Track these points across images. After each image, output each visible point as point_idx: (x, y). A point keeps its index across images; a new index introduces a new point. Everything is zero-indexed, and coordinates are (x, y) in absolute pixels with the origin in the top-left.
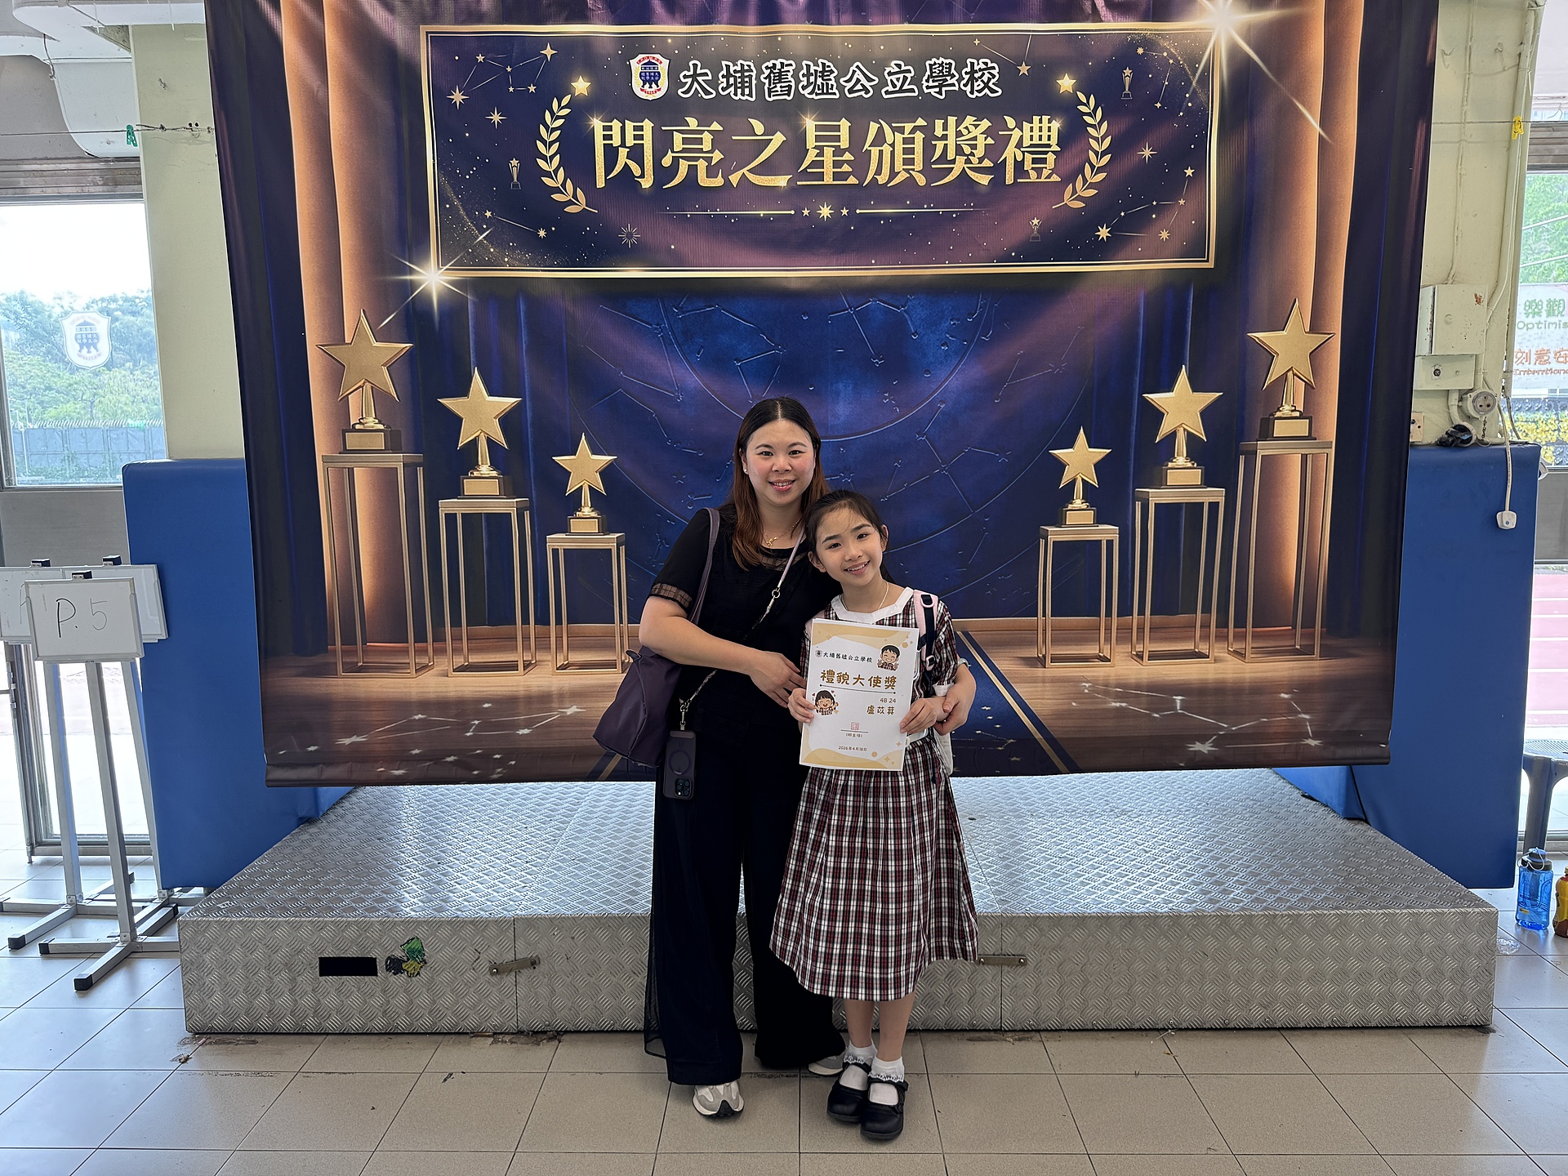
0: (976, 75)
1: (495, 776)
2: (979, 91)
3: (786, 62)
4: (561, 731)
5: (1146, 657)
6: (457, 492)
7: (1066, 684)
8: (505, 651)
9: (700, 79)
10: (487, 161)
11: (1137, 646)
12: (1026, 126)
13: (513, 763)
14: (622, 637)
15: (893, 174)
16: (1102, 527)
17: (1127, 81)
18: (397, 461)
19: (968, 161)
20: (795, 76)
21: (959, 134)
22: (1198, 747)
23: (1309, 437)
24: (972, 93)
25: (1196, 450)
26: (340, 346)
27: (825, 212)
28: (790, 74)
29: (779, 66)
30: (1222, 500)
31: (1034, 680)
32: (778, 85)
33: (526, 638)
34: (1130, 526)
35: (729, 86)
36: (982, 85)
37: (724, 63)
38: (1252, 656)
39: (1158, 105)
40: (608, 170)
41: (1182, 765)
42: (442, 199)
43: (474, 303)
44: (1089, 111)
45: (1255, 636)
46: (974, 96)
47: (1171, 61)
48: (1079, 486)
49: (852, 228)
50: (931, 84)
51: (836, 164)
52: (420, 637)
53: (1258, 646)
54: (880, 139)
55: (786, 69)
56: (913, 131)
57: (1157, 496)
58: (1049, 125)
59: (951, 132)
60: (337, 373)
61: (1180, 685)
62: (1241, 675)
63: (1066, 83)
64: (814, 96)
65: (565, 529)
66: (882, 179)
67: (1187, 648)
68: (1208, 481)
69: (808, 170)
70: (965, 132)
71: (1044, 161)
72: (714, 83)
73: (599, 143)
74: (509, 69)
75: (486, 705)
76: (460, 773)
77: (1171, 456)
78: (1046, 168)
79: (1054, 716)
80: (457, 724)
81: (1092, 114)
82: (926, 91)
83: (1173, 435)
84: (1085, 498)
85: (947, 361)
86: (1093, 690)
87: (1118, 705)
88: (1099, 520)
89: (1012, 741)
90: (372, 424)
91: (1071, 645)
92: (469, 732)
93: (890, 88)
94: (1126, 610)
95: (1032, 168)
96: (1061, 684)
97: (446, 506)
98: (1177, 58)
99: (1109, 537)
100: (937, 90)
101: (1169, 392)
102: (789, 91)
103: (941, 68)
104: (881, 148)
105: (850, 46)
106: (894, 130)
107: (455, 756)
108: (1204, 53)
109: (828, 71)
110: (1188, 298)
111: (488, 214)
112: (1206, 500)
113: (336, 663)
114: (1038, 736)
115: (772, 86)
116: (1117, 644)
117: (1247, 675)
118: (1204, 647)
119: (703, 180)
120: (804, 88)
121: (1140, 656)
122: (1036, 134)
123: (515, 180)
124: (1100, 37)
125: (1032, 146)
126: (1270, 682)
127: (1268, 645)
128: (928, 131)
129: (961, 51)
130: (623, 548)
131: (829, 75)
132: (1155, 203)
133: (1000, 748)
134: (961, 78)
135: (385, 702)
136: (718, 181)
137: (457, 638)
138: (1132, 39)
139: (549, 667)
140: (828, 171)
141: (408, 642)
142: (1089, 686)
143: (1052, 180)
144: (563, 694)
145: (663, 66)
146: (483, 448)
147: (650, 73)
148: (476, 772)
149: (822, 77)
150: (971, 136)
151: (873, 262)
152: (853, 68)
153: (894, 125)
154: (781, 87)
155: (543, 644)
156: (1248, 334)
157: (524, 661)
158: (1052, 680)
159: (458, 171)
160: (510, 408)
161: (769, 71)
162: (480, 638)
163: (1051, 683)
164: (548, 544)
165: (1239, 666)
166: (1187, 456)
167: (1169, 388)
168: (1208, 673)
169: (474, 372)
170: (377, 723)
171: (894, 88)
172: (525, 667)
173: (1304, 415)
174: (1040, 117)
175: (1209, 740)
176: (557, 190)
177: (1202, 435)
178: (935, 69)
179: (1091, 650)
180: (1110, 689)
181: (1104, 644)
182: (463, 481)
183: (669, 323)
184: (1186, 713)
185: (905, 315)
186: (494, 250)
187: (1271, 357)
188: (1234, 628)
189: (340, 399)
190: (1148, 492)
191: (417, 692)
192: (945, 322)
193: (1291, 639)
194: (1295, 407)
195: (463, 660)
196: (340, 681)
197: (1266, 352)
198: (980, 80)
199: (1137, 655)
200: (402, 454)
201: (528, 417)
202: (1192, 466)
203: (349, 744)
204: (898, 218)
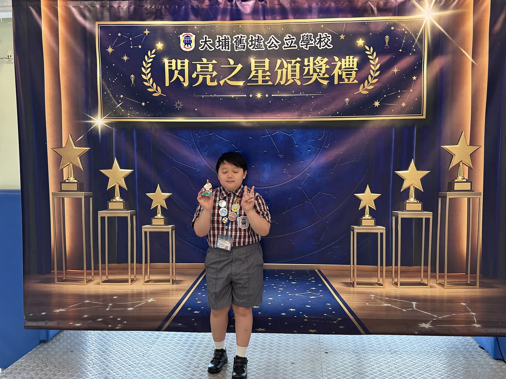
0: (322, 40)
1: (118, 328)
2: (323, 46)
4: (146, 309)
5: (399, 284)
6: (106, 207)
7: (364, 295)
8: (124, 274)
9: (208, 43)
10: (122, 75)
11: (395, 279)
12: (343, 60)
13: (125, 322)
14: (172, 269)
15: (287, 80)
16: (378, 227)
17: (387, 41)
18: (82, 195)
19: (318, 75)
20: (247, 41)
21: (314, 64)
22: (423, 325)
23: (471, 190)
24: (320, 47)
25: (419, 196)
26: (60, 149)
27: (259, 95)
28: (244, 41)
30: (431, 217)
31: (349, 293)
33: (132, 269)
34: (390, 226)
35: (219, 45)
36: (324, 44)
37: (218, 36)
38: (447, 286)
39: (401, 50)
40: (170, 79)
41: (416, 333)
42: (103, 90)
43: (115, 132)
44: (370, 54)
45: (448, 277)
46: (321, 48)
47: (406, 32)
48: (367, 209)
49: (270, 102)
50: (303, 44)
51: (263, 77)
52: (89, 268)
53: (450, 281)
54: (281, 66)
56: (295, 63)
57: (402, 215)
58: (353, 60)
59: (311, 63)
60: (59, 159)
61: (415, 297)
62: (442, 294)
63: (360, 42)
64: (254, 49)
65: (150, 223)
66: (282, 83)
67: (418, 281)
68: (424, 208)
69: (252, 79)
70: (317, 63)
71: (351, 74)
72: (214, 44)
73: (167, 68)
74: (131, 39)
75: (115, 297)
76: (104, 326)
77: (408, 198)
78: (352, 77)
79: (358, 309)
80: (103, 305)
81: (372, 55)
82: (301, 47)
83: (408, 189)
84: (370, 214)
85: (311, 155)
86: (376, 298)
87: (387, 305)
88: (377, 224)
89: (340, 319)
90: (72, 180)
91: (365, 278)
92: (107, 308)
93: (286, 46)
94: (389, 263)
95: (346, 78)
96: (361, 295)
97: (102, 213)
98: (409, 31)
99: (382, 231)
100: (305, 46)
101: (406, 170)
102: (244, 47)
103: (307, 37)
104: (282, 70)
105: (269, 29)
106: (287, 62)
107: (101, 318)
108: (420, 29)
109: (260, 39)
110: (414, 131)
111: (122, 96)
112: (424, 217)
113: (54, 278)
114: (352, 317)
115: (237, 45)
116: (385, 278)
117: (445, 294)
118: (425, 281)
119: (209, 83)
120: (250, 46)
121: (396, 284)
122: (347, 63)
123: (133, 83)
124: (376, 23)
125: (345, 68)
126: (456, 298)
127: (454, 281)
128: (302, 63)
129: (315, 30)
130: (174, 231)
131: (260, 41)
132: (399, 91)
133: (335, 322)
134: (315, 41)
135: (73, 295)
136: (215, 84)
137: (104, 268)
138: (389, 24)
139: (142, 282)
140: (260, 79)
141: (84, 270)
142: (374, 296)
143: (354, 82)
144: (147, 293)
145: (193, 38)
146: (117, 190)
147: (187, 40)
148: (110, 326)
149: (258, 41)
150: (319, 65)
151: (279, 115)
152: (271, 37)
153: (287, 60)
154: (241, 46)
155: (139, 272)
156: (441, 146)
157: (131, 279)
158: (357, 293)
159: (110, 79)
160: (129, 174)
161: (236, 39)
162: (113, 269)
163: (357, 294)
164: (143, 229)
165: (442, 290)
166: (415, 198)
167: (406, 169)
168: (427, 293)
169: (115, 159)
170: (70, 303)
171: (287, 45)
172: (132, 281)
173: (468, 181)
174: (349, 57)
175: (428, 322)
176: (149, 87)
177: (421, 189)
178: (305, 37)
179: (374, 280)
180: (383, 298)
181: (380, 278)
182: (108, 203)
183: (195, 140)
184: (418, 310)
185: (292, 137)
186: (124, 110)
187: (452, 156)
188: (439, 273)
189: (60, 170)
190: (398, 213)
191: (87, 291)
192: (309, 140)
193: (466, 279)
194: (464, 177)
195: (106, 278)
196: (56, 285)
197: (450, 154)
198: (323, 42)
199: (395, 283)
200: (84, 192)
201: (136, 177)
202: (417, 202)
203: (59, 312)
204: (289, 98)
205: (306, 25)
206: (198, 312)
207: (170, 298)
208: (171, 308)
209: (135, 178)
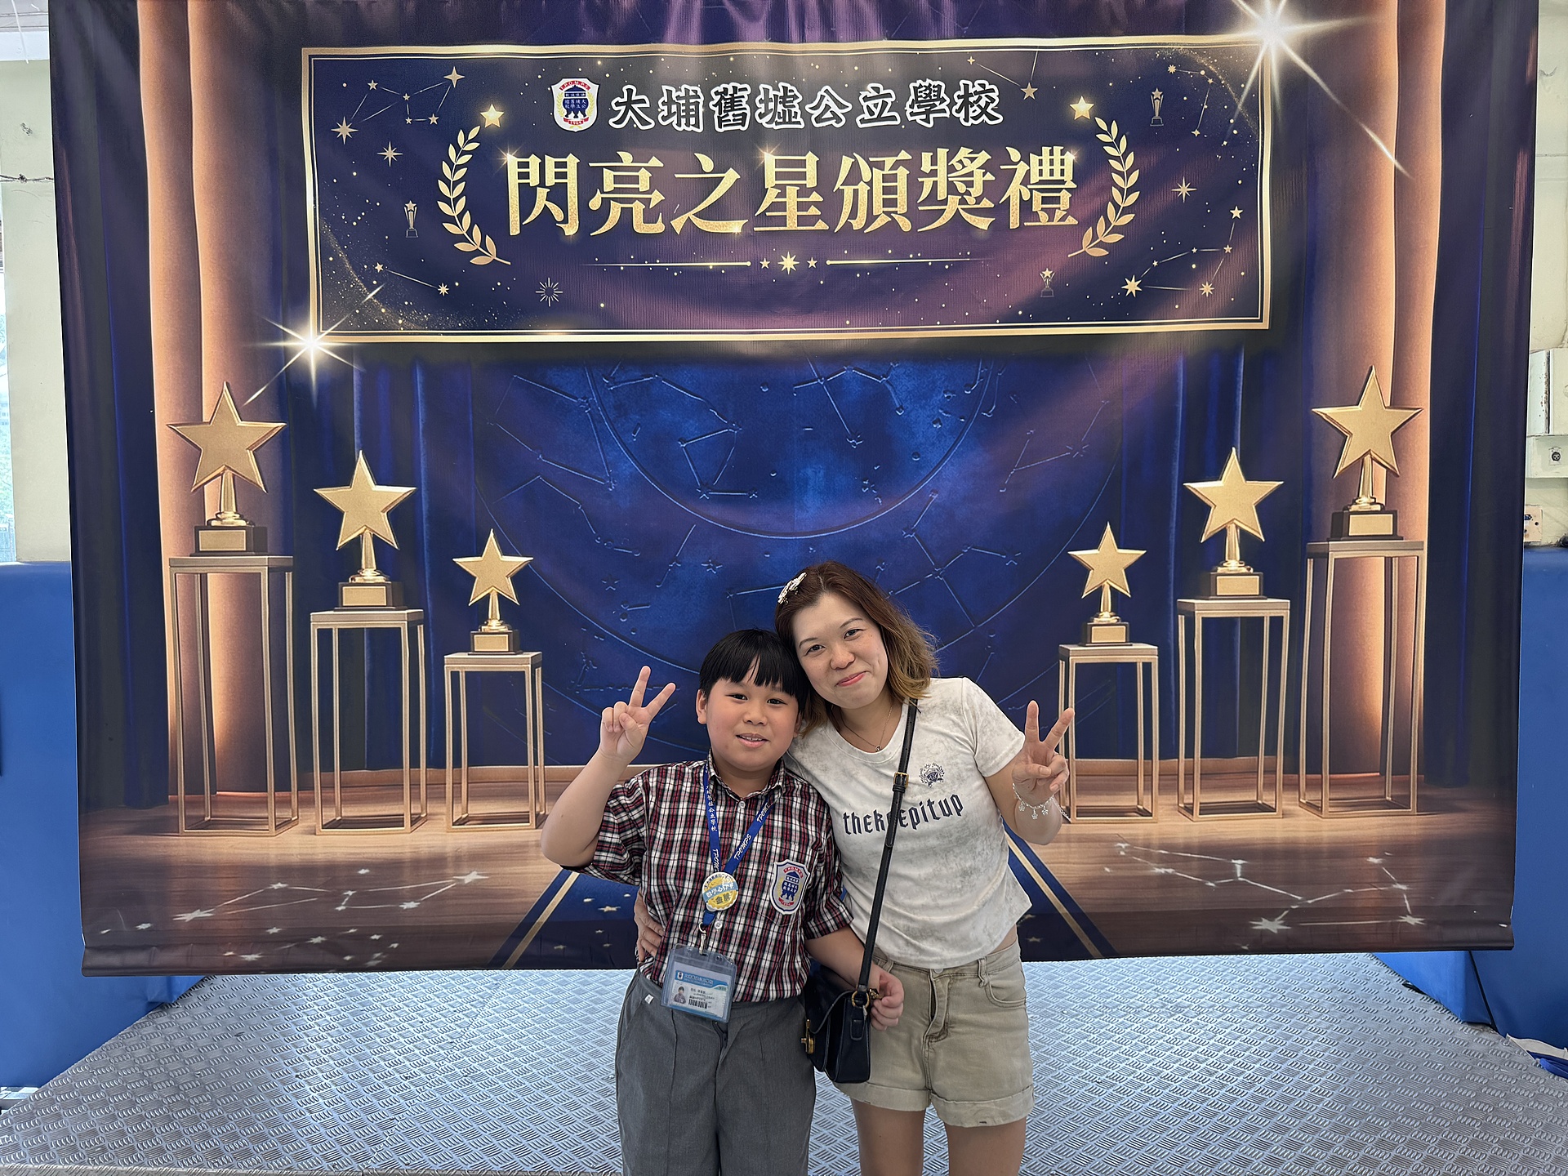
0: (971, 99)
1: (373, 963)
2: (976, 118)
3: (739, 86)
4: (456, 904)
5: (1196, 810)
6: (333, 602)
7: (1097, 844)
8: (390, 801)
9: (635, 106)
10: (378, 204)
11: (1186, 797)
12: (1034, 158)
13: (395, 945)
14: (536, 782)
15: (871, 218)
16: (1136, 646)
17: (1157, 105)
18: (260, 565)
19: (963, 202)
20: (751, 102)
21: (951, 169)
22: (1265, 925)
23: (1394, 536)
24: (966, 120)
25: (1252, 552)
26: (197, 426)
27: (789, 263)
28: (744, 100)
29: (731, 91)
30: (1286, 615)
32: (731, 114)
33: (415, 784)
34: (1172, 645)
35: (670, 114)
36: (979, 111)
37: (664, 88)
38: (1330, 810)
39: (1196, 133)
40: (524, 215)
41: (1245, 948)
42: (324, 250)
43: (361, 374)
44: (1111, 141)
45: (1334, 785)
46: (969, 124)
47: (1210, 81)
48: (1107, 596)
49: (822, 282)
50: (916, 110)
51: (801, 206)
52: (283, 784)
53: (1338, 797)
54: (854, 177)
55: (739, 94)
56: (895, 166)
57: (1204, 609)
58: (1063, 157)
59: (942, 167)
60: (191, 456)
61: (1240, 845)
62: (1318, 834)
63: (1082, 108)
64: (773, 126)
65: (467, 647)
66: (857, 224)
67: (1248, 799)
68: (1268, 590)
69: (768, 214)
70: (958, 166)
72: (653, 112)
73: (513, 182)
74: (406, 97)
75: (363, 872)
76: (330, 958)
77: (1221, 559)
78: (1059, 209)
79: (1082, 886)
80: (327, 895)
81: (1115, 144)
82: (910, 118)
83: (1222, 534)
84: (1115, 610)
85: (940, 441)
86: (1132, 852)
87: (1163, 871)
88: (1133, 637)
90: (231, 520)
91: (1101, 795)
92: (340, 905)
93: (867, 116)
94: (1169, 751)
95: (1042, 209)
96: (1090, 844)
97: (321, 620)
98: (1218, 78)
99: (1147, 659)
100: (924, 117)
101: (1216, 480)
102: (744, 119)
103: (928, 92)
104: (856, 187)
106: (872, 165)
107: (322, 936)
108: (1250, 71)
109: (790, 97)
110: (1237, 366)
111: (379, 267)
112: (1267, 614)
113: (177, 817)
114: (1062, 910)
115: (723, 114)
116: (1159, 794)
117: (1325, 834)
118: (1269, 798)
119: (640, 226)
120: (761, 116)
121: (1189, 809)
122: (1046, 168)
123: (412, 227)
124: (1123, 54)
125: (1041, 182)
126: (1354, 843)
127: (1350, 796)
128: (914, 167)
129: (951, 72)
130: (539, 671)
134: (952, 103)
135: (237, 866)
136: (658, 227)
137: (327, 786)
138: (1161, 56)
139: (444, 822)
140: (792, 215)
141: (267, 791)
142: (1126, 847)
143: (1066, 222)
144: (460, 856)
145: (592, 92)
146: (368, 549)
147: (575, 99)
148: (348, 958)
149: (784, 103)
150: (965, 171)
151: (848, 322)
152: (822, 92)
153: (871, 159)
154: (734, 115)
155: (436, 792)
156: (1313, 410)
157: (411, 815)
158: (1079, 839)
159: (343, 217)
160: (401, 499)
161: (719, 96)
162: (356, 785)
163: (1078, 842)
164: (446, 666)
165: (1315, 822)
166: (1240, 560)
167: (1216, 475)
168: (1275, 831)
169: (358, 457)
170: (226, 893)
171: (871, 115)
172: (413, 822)
173: (1386, 509)
174: (1050, 148)
175: (1278, 916)
176: (462, 238)
177: (1259, 533)
178: (921, 92)
179: (1127, 801)
180: (1152, 850)
181: (1144, 794)
182: (342, 589)
183: (598, 397)
184: (1249, 881)
185: (888, 386)
186: (386, 310)
187: (1343, 437)
188: (1306, 773)
189: (193, 489)
190: (1194, 604)
191: (277, 855)
192: (937, 395)
193: (1380, 788)
194: (1375, 499)
195: (334, 814)
196: (182, 840)
197: (1335, 430)
198: (975, 105)
199: (1186, 808)
200: (267, 557)
201: (424, 509)
202: (1247, 571)
203: (191, 920)
204: (878, 270)
205: (925, 58)
206: (614, 909)
207: (531, 870)
208: (533, 899)
209: (422, 511)
